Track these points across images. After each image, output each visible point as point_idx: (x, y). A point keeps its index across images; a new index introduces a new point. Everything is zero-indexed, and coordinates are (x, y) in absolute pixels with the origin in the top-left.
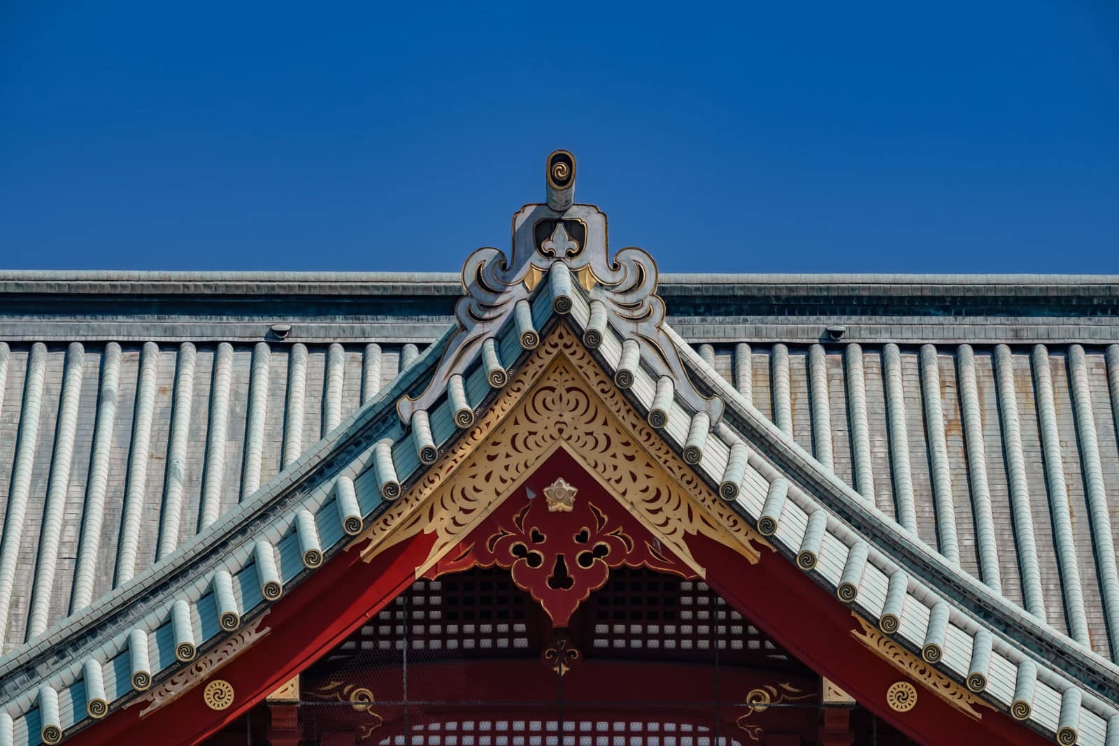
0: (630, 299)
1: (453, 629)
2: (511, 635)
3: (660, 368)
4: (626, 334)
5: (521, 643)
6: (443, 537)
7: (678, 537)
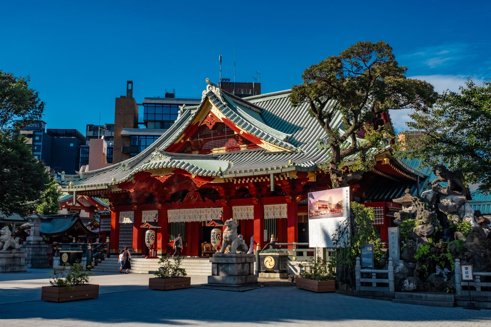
6: (200, 122)
7: (221, 118)
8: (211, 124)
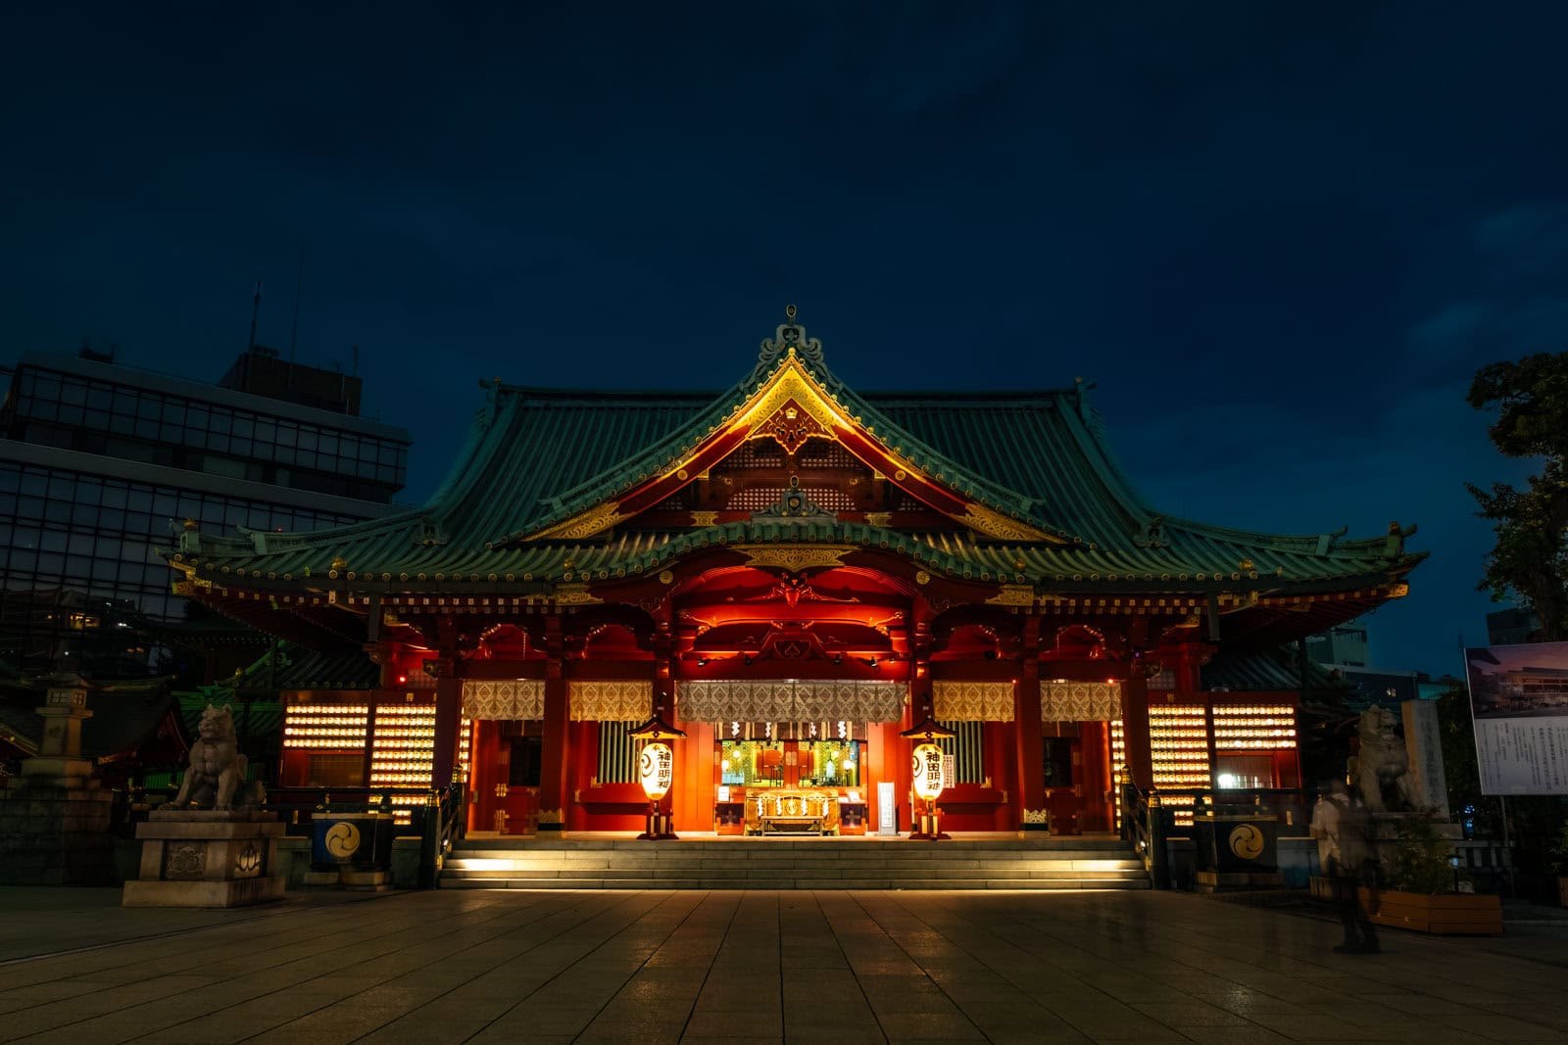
1: (757, 460)
2: (776, 462)
3: (823, 374)
4: (812, 364)
5: (779, 465)
6: (754, 426)
7: (829, 428)
8: (792, 440)
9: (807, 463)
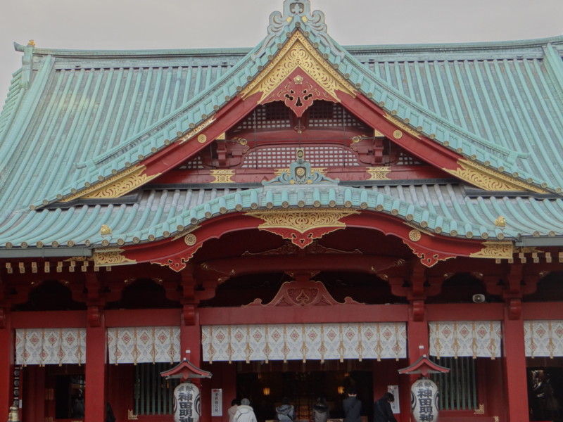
0: (317, 25)
1: (269, 122)
2: (286, 123)
3: (326, 44)
4: (316, 35)
5: (288, 126)
6: (265, 93)
7: (332, 91)
8: (299, 104)
9: (314, 123)
